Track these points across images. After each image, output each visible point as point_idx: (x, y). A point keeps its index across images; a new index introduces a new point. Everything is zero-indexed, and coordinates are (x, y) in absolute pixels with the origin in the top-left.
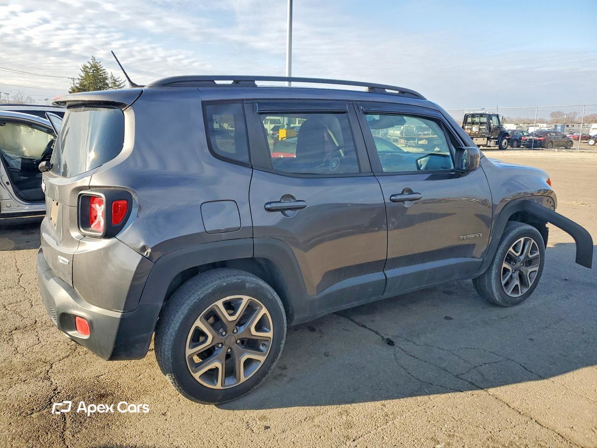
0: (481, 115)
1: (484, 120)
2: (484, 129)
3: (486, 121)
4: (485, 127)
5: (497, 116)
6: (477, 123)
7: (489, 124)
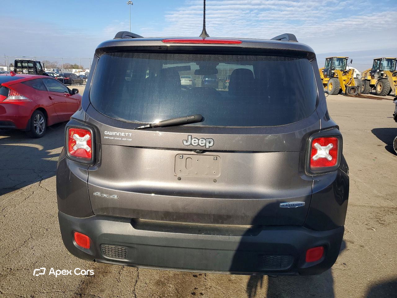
0: (28, 62)
1: (31, 65)
2: (33, 71)
3: (33, 66)
4: (32, 70)
5: (39, 63)
6: (26, 67)
7: (36, 68)
